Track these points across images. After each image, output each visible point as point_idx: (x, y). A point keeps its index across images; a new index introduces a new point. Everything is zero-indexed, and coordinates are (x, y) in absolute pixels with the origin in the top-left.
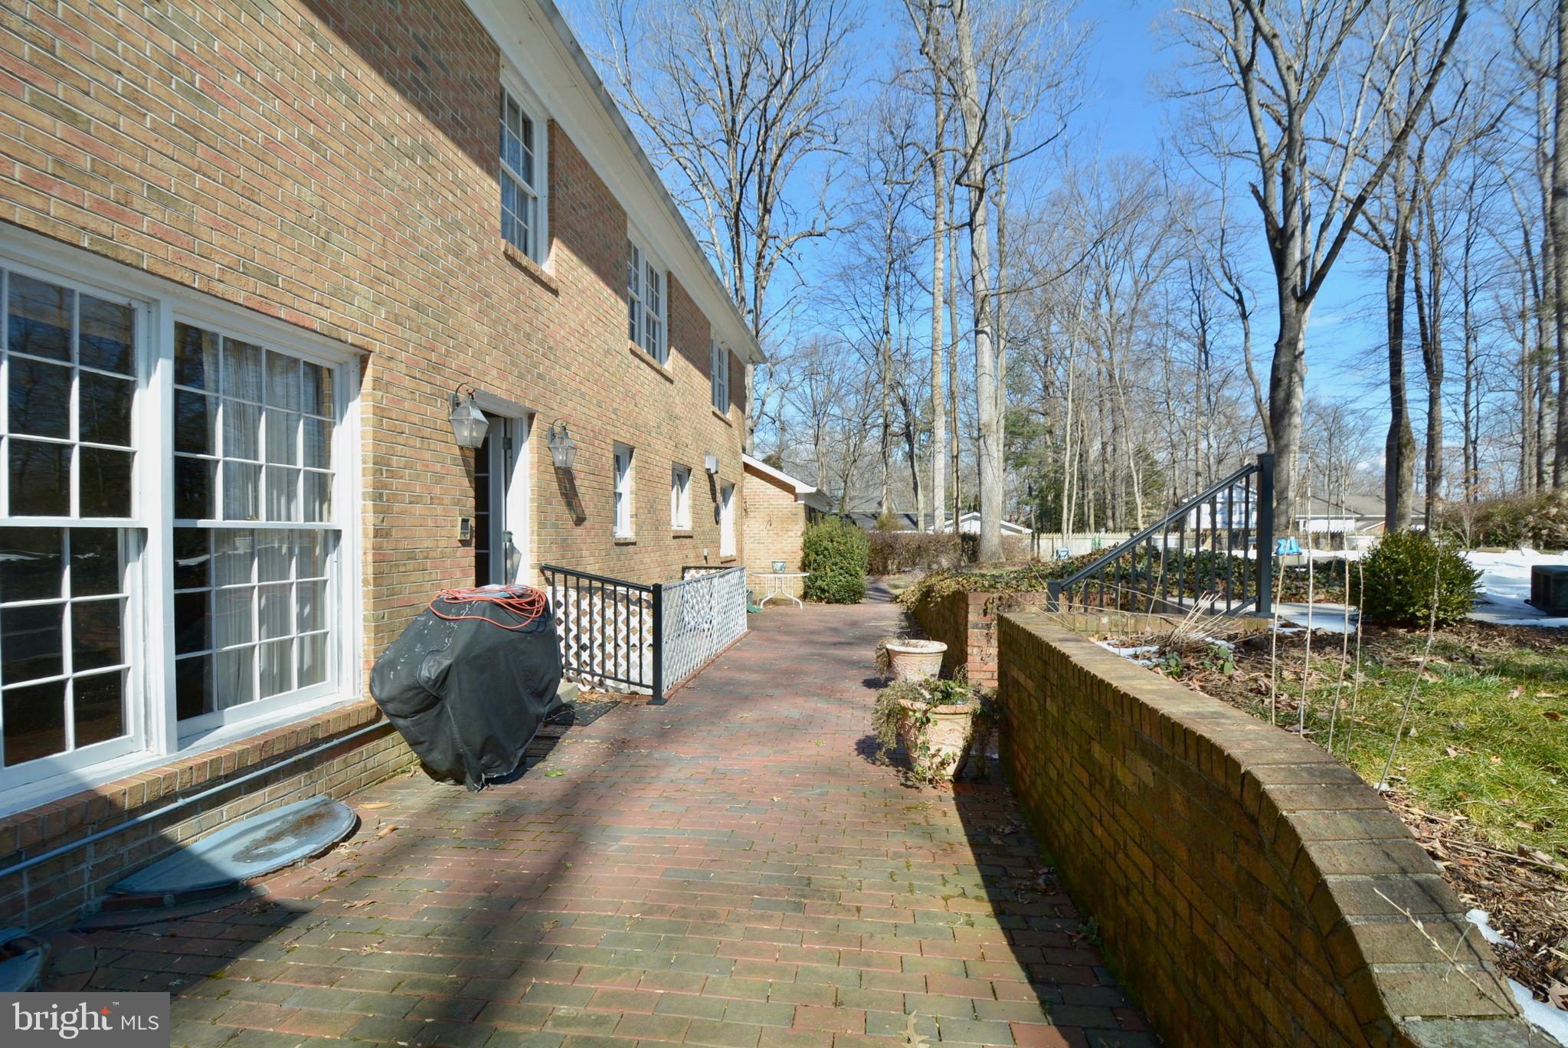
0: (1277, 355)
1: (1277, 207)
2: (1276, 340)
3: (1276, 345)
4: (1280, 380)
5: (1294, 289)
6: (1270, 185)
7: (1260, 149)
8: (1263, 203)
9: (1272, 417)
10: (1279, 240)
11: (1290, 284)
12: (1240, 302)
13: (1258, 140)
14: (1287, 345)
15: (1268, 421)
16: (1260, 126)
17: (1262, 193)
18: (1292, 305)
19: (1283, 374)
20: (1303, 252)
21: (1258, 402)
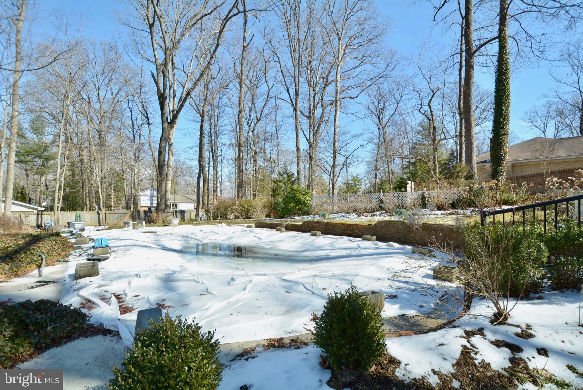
0: (161, 142)
1: (161, 85)
2: (160, 136)
3: (160, 138)
4: (162, 152)
5: (167, 118)
6: (159, 75)
7: (156, 60)
8: (156, 82)
9: (159, 166)
10: (162, 98)
11: (166, 116)
12: (147, 117)
13: (155, 56)
14: (165, 138)
15: (157, 168)
16: (156, 51)
17: (156, 77)
18: (166, 125)
19: (162, 150)
20: (173, 107)
21: (154, 159)
